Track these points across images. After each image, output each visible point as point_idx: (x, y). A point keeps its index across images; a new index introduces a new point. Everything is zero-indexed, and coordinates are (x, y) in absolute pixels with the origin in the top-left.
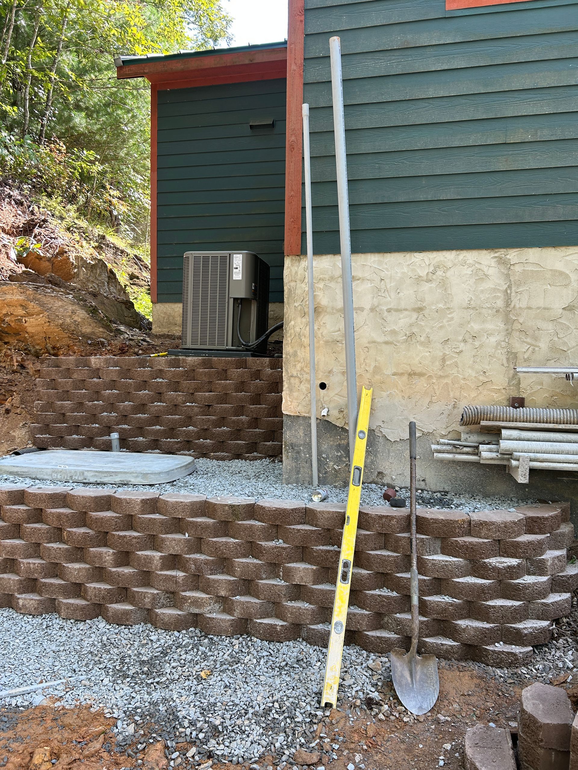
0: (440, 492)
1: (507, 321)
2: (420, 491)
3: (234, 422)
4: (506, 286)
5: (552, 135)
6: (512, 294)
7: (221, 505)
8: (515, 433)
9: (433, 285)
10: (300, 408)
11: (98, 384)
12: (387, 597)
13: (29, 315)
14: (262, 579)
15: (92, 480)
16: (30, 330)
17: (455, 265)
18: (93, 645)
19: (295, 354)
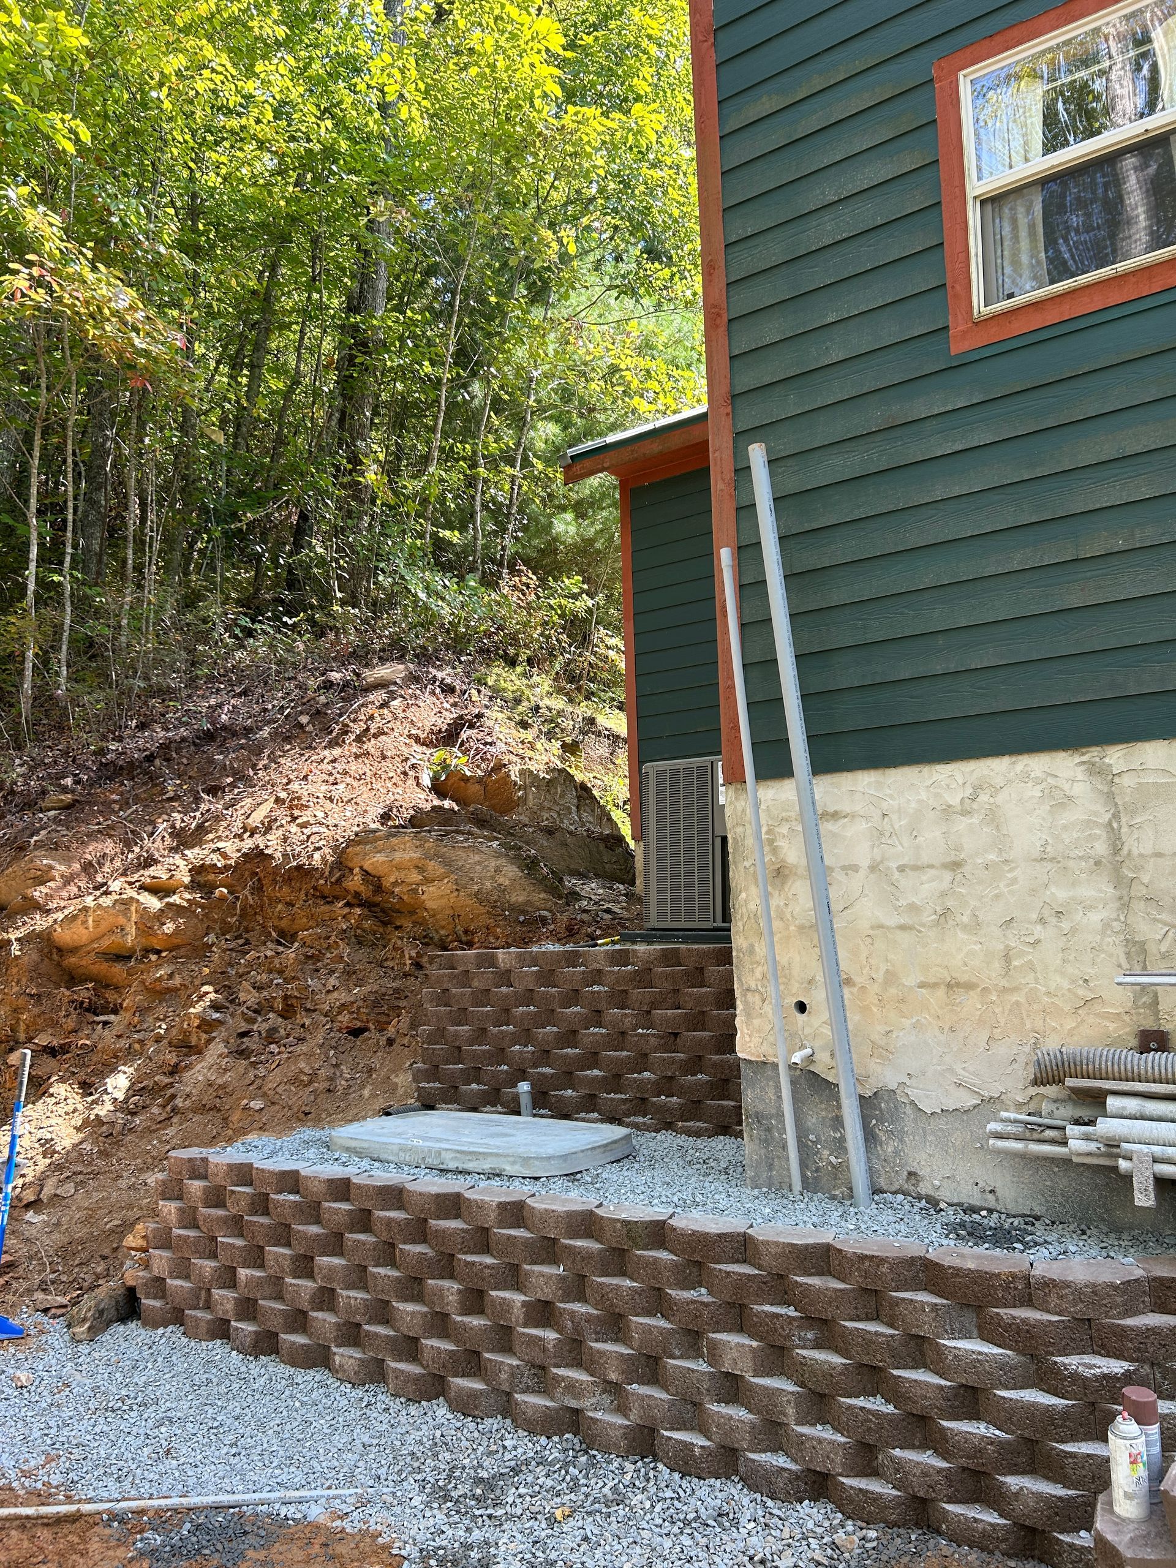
0: (1023, 1216)
1: (1119, 881)
2: (984, 1213)
3: (715, 1065)
4: (1108, 816)
5: (1163, 534)
6: (1123, 830)
7: (610, 1219)
8: (1132, 1105)
9: (975, 820)
10: (765, 1048)
11: (507, 995)
12: (876, 1414)
13: (428, 881)
14: (673, 1357)
15: (452, 1165)
16: (430, 904)
17: (1010, 781)
18: (421, 1442)
19: (751, 951)
